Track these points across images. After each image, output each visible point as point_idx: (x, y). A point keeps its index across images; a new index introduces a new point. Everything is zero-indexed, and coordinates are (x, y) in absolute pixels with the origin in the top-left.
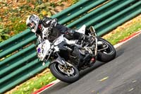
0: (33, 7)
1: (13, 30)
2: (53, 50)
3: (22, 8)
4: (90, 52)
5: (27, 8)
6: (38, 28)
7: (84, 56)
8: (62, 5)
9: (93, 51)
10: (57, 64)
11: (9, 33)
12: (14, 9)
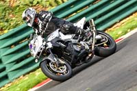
2: (46, 46)
9: (90, 46)
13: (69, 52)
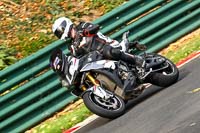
0: (49, 17)
1: (20, 51)
3: (33, 19)
5: (41, 20)
8: (91, 14)
11: (15, 55)
12: (22, 20)
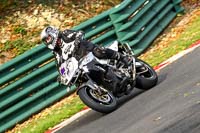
2: (82, 70)
4: (127, 74)
6: (57, 44)
7: (121, 79)
8: (3, 57)
9: (131, 73)
10: (88, 89)
13: (110, 78)
